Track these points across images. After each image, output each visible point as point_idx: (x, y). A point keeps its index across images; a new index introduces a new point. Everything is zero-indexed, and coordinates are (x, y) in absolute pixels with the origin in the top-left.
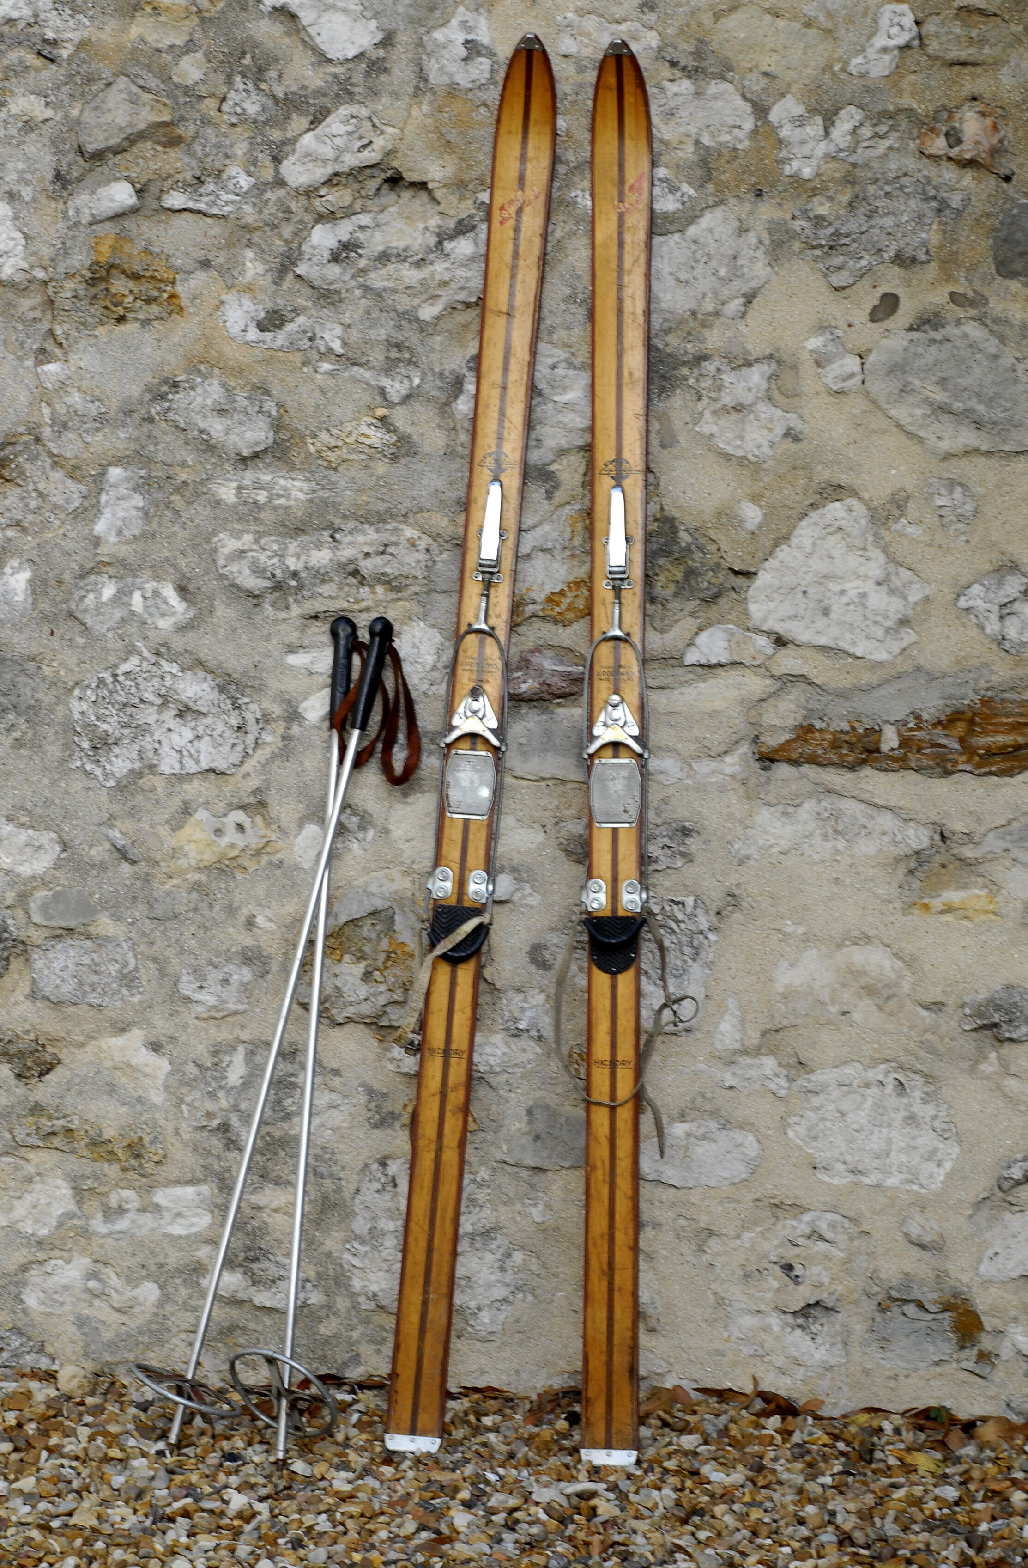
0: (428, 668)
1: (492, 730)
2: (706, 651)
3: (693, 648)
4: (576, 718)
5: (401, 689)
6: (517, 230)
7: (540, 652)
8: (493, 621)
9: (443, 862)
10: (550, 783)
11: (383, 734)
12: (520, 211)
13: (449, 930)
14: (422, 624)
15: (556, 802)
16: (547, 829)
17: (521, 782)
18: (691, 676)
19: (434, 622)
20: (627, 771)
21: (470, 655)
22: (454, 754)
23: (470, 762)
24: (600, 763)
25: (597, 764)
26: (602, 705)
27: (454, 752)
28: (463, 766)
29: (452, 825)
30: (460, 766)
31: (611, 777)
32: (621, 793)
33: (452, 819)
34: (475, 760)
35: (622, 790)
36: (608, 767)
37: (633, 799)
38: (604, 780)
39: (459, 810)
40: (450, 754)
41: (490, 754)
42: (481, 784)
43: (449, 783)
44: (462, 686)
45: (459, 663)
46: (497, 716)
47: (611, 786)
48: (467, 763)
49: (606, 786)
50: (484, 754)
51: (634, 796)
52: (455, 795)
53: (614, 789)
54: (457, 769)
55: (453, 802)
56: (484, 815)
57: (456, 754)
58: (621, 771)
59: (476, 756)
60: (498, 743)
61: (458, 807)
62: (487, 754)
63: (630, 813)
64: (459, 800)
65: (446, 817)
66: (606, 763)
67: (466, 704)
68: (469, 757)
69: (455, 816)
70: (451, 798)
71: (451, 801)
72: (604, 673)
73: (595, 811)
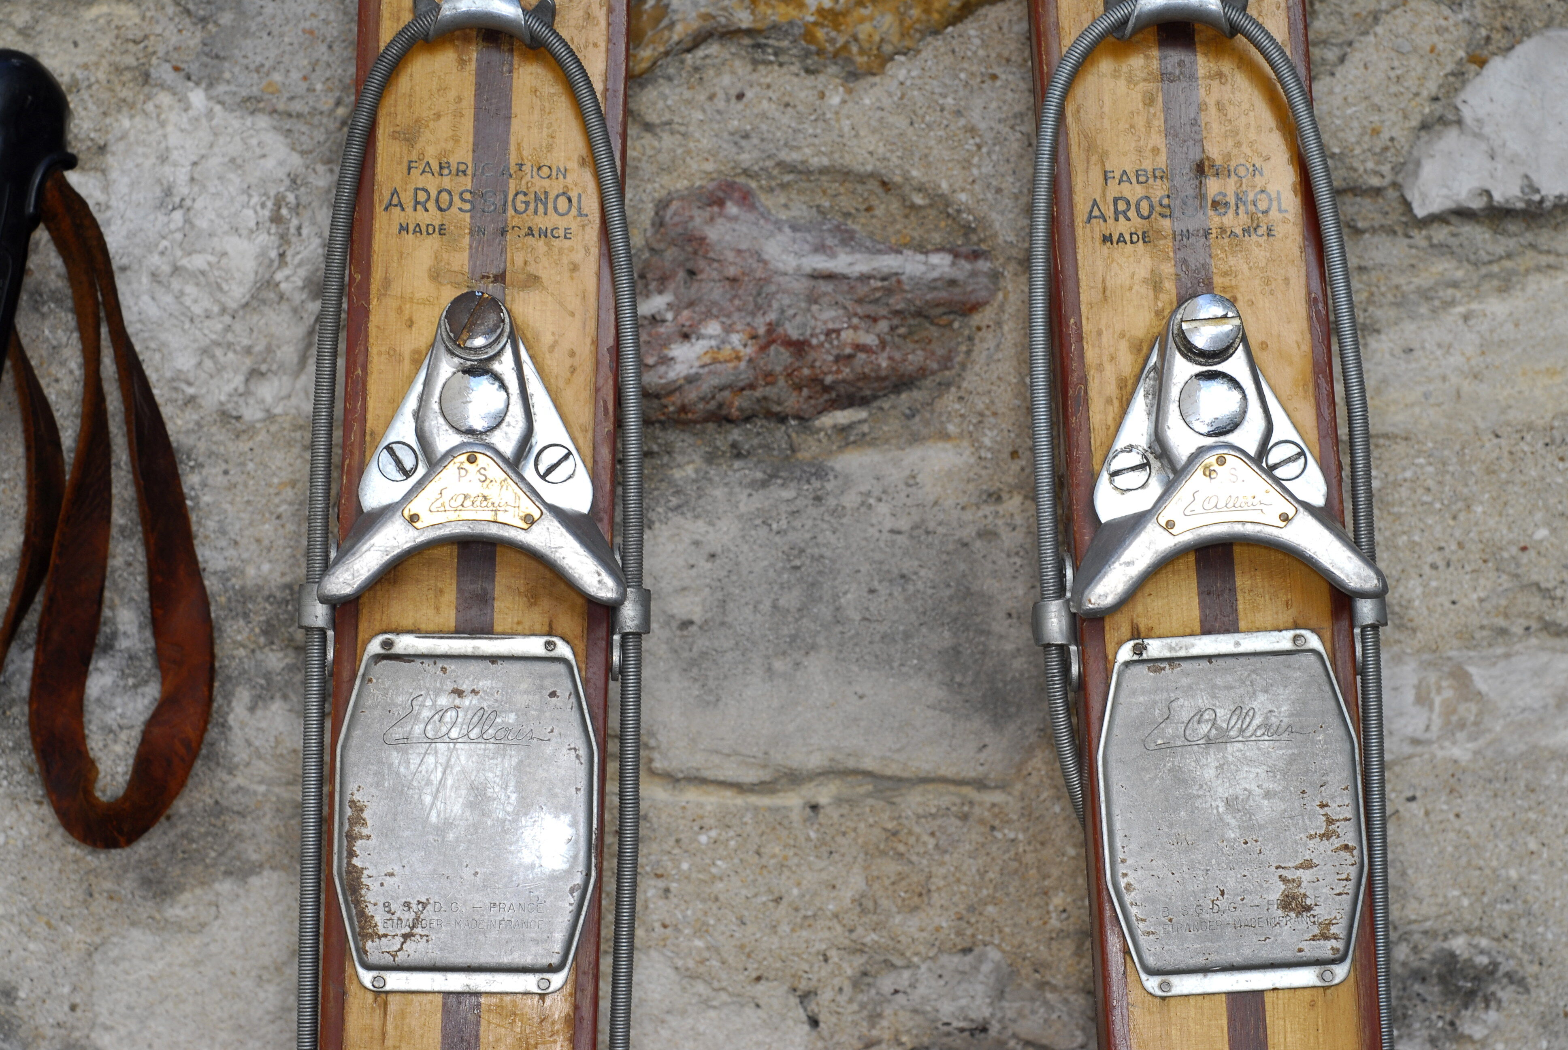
0: (237, 293)
2: (1515, 142)
3: (1451, 139)
4: (929, 490)
5: (114, 402)
7: (746, 199)
10: (824, 794)
11: (31, 620)
14: (197, 97)
15: (856, 882)
16: (822, 1004)
17: (692, 795)
18: (1443, 267)
19: (251, 85)
20: (1284, 693)
21: (431, 154)
22: (378, 658)
23: (459, 693)
24: (1140, 659)
25: (1127, 664)
26: (1127, 363)
27: (375, 647)
28: (426, 714)
29: (384, 1034)
30: (410, 714)
31: (1205, 728)
32: (1266, 809)
33: (381, 995)
34: (484, 684)
35: (1268, 795)
36: (1185, 681)
37: (1326, 836)
38: (1168, 746)
39: (414, 951)
40: (355, 659)
41: (563, 650)
42: (525, 806)
43: (358, 809)
44: (400, 310)
45: (382, 194)
46: (588, 452)
47: (1210, 773)
48: (444, 701)
49: (1180, 778)
50: (535, 646)
51: (1330, 821)
52: (397, 869)
53: (1222, 790)
54: (398, 733)
55: (379, 919)
56: (552, 969)
57: (388, 656)
58: (1253, 695)
59: (494, 659)
60: (610, 582)
61: (406, 937)
62: (549, 645)
63: (1322, 912)
64: (407, 905)
65: (353, 988)
66: (1171, 661)
67: (423, 399)
68: (451, 666)
69: (395, 981)
70: (374, 886)
71: (370, 910)
72: (1122, 206)
73: (1133, 911)
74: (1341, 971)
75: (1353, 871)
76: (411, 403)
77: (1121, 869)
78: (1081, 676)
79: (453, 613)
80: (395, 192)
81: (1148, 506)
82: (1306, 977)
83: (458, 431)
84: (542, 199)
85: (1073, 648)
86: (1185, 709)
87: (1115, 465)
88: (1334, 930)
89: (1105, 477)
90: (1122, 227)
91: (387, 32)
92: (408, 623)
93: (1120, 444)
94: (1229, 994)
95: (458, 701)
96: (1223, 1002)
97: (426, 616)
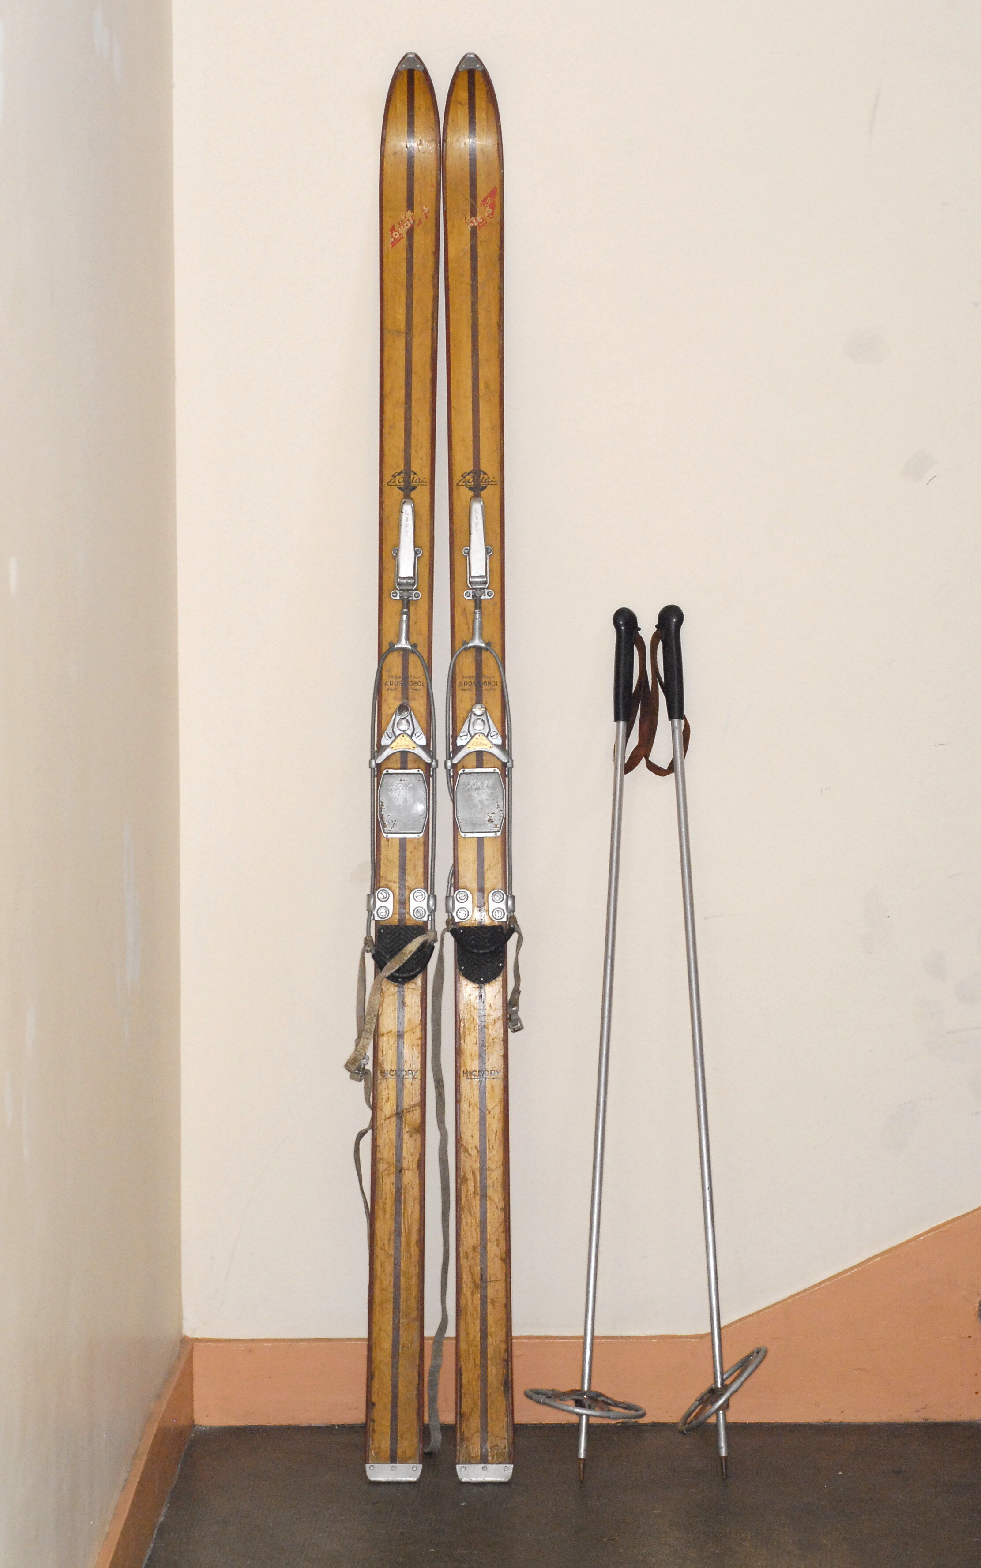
1: (422, 747)
6: (410, 249)
8: (414, 639)
9: (383, 883)
12: (410, 233)
13: (394, 951)
20: (491, 780)
21: (393, 674)
22: (385, 774)
23: (401, 780)
24: (464, 773)
25: (461, 774)
26: (465, 715)
27: (385, 772)
28: (395, 785)
29: (388, 845)
30: (392, 785)
31: (475, 786)
32: (486, 802)
33: (388, 839)
34: (406, 779)
35: (487, 800)
36: (472, 777)
37: (497, 808)
38: (468, 790)
39: (394, 830)
40: (381, 774)
41: (421, 772)
42: (414, 802)
43: (382, 803)
44: (388, 706)
45: (384, 682)
46: (425, 732)
47: (476, 795)
48: (398, 782)
49: (470, 796)
50: (415, 771)
51: (498, 805)
52: (390, 814)
53: (478, 798)
54: (390, 788)
55: (387, 824)
56: (420, 833)
57: (387, 773)
58: (485, 781)
59: (408, 774)
60: (430, 759)
61: (392, 827)
62: (419, 771)
63: (496, 822)
64: (392, 821)
65: (382, 837)
66: (470, 773)
67: (394, 723)
68: (399, 775)
69: (390, 836)
70: (386, 818)
71: (385, 822)
72: (466, 683)
73: (460, 821)
74: (499, 834)
75: (502, 815)
76: (391, 724)
77: (458, 813)
78: (453, 775)
79: (400, 765)
80: (386, 682)
81: (465, 744)
82: (492, 835)
83: (401, 730)
84: (415, 683)
85: (452, 770)
86: (472, 783)
87: (461, 735)
88: (498, 826)
89: (459, 737)
90: (465, 687)
91: (384, 651)
92: (391, 767)
93: (462, 731)
94: (478, 837)
95: (401, 782)
96: (476, 839)
97: (395, 765)
